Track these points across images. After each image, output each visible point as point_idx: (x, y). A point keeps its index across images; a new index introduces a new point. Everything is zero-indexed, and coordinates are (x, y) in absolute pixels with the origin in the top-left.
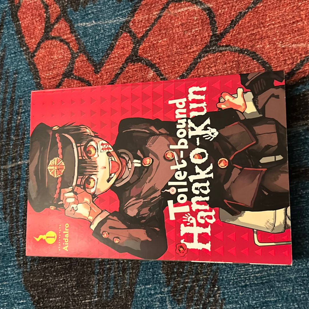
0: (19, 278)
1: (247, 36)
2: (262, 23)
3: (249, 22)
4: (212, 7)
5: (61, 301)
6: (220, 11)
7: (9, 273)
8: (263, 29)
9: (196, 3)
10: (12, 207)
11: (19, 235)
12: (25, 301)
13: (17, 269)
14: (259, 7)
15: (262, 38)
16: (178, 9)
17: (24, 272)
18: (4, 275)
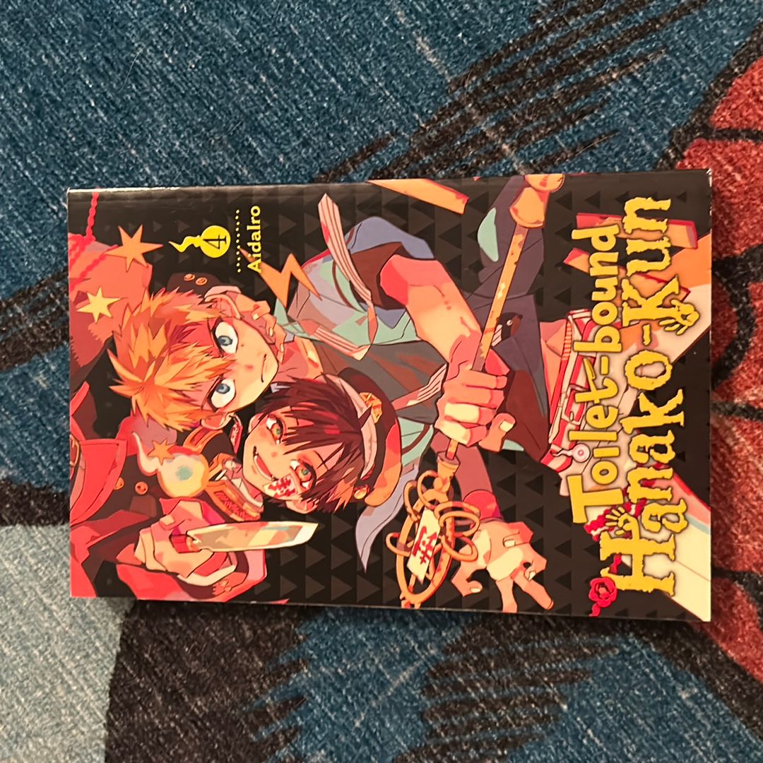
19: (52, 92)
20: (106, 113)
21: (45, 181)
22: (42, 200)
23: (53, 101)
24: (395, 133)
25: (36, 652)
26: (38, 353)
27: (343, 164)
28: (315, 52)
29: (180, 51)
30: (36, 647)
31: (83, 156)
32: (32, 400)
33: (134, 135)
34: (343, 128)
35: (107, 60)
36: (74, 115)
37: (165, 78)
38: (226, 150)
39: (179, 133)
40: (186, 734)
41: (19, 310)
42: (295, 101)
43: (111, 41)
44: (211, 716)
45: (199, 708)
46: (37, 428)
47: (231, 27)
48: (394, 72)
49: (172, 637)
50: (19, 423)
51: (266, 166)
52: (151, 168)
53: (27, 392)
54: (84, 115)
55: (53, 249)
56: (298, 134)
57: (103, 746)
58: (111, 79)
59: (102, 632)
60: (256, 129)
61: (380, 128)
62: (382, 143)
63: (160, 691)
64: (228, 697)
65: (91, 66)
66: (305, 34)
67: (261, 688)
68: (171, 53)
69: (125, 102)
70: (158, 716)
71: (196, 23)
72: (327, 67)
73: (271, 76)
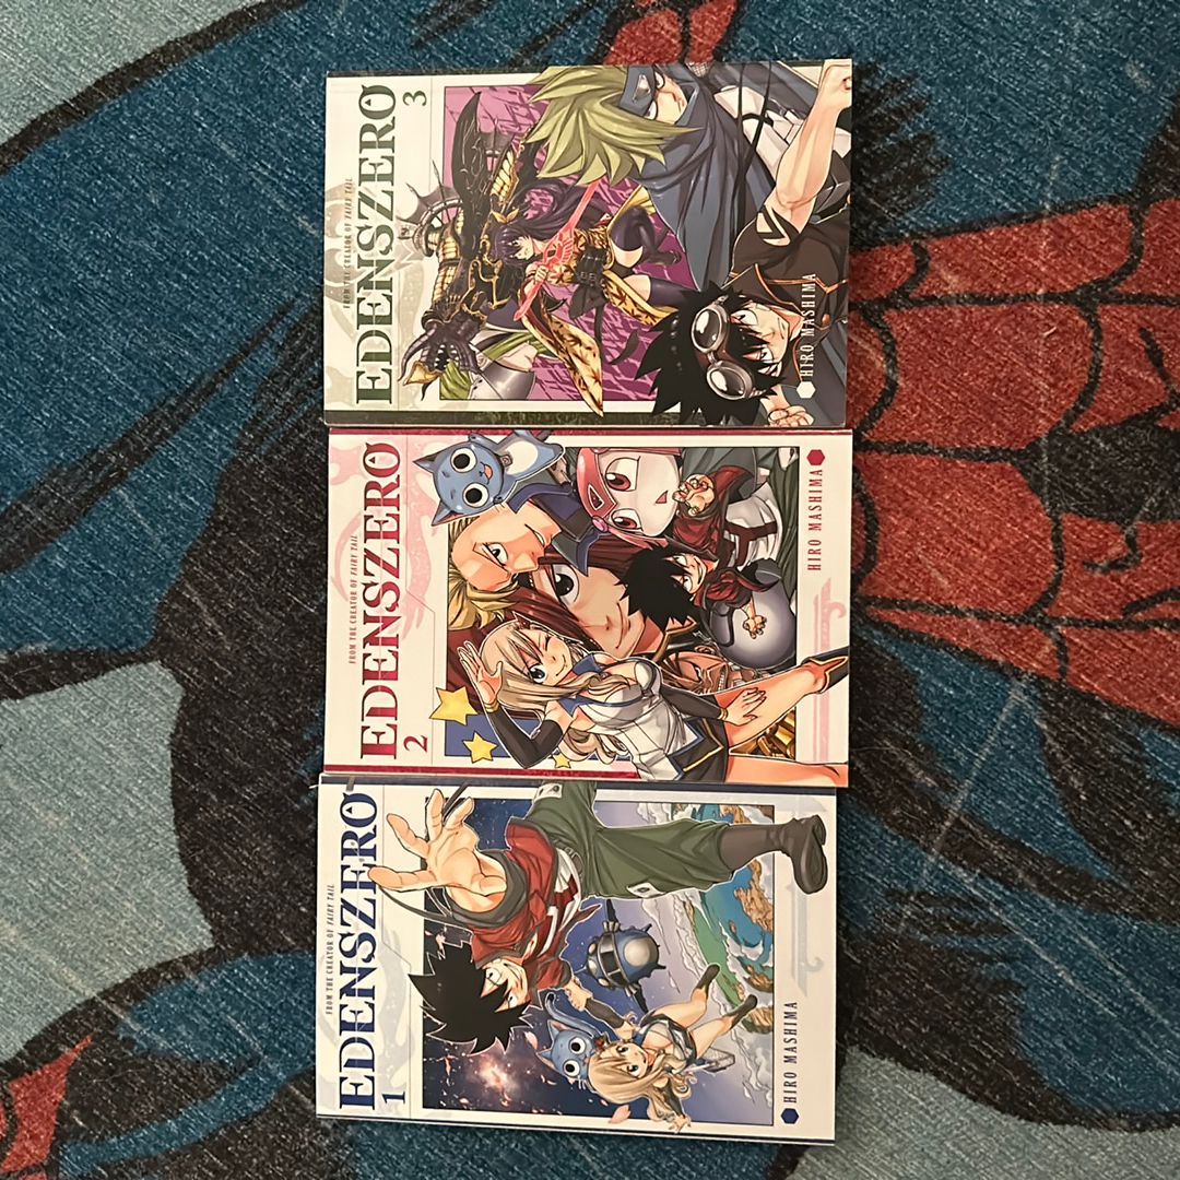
0: (220, 462)
1: (895, 486)
2: (934, 494)
3: (919, 470)
4: (901, 389)
5: (255, 559)
6: (904, 407)
7: (211, 437)
8: (926, 501)
9: (888, 356)
10: (310, 344)
11: (279, 397)
12: (197, 503)
13: (230, 445)
14: (955, 465)
15: (908, 513)
16: (855, 333)
17: (234, 460)
18: (199, 432)
19: (16, 326)
20: (63, 332)
21: (27, 398)
22: (27, 414)
23: (19, 333)
24: (298, 295)
25: (103, 787)
26: (52, 541)
27: (263, 329)
28: (220, 246)
29: (113, 269)
30: (102, 783)
31: (52, 371)
32: (54, 580)
33: (91, 345)
34: (257, 300)
35: (55, 289)
36: (38, 340)
37: (104, 293)
38: (167, 339)
39: (127, 335)
40: (242, 820)
41: (27, 508)
42: (214, 289)
43: (55, 274)
44: (260, 799)
45: (249, 794)
46: (64, 602)
47: (150, 242)
48: (286, 248)
49: (214, 744)
50: (48, 602)
51: (201, 344)
52: (110, 367)
53: (49, 575)
54: (46, 338)
55: (45, 453)
56: (222, 314)
57: (177, 850)
58: (62, 304)
59: (155, 756)
60: (187, 318)
61: (285, 294)
62: (290, 305)
63: (213, 790)
64: (270, 778)
65: (44, 298)
66: (210, 234)
67: (295, 764)
68: (105, 273)
69: (78, 320)
70: (217, 811)
71: (120, 244)
72: (232, 256)
73: (190, 273)
